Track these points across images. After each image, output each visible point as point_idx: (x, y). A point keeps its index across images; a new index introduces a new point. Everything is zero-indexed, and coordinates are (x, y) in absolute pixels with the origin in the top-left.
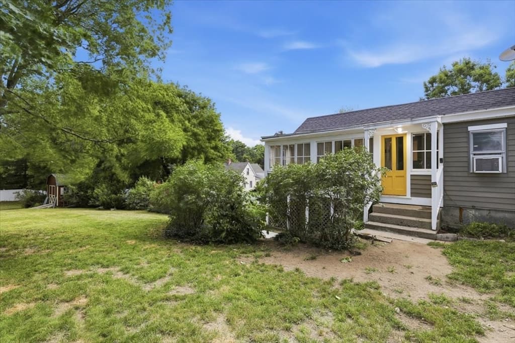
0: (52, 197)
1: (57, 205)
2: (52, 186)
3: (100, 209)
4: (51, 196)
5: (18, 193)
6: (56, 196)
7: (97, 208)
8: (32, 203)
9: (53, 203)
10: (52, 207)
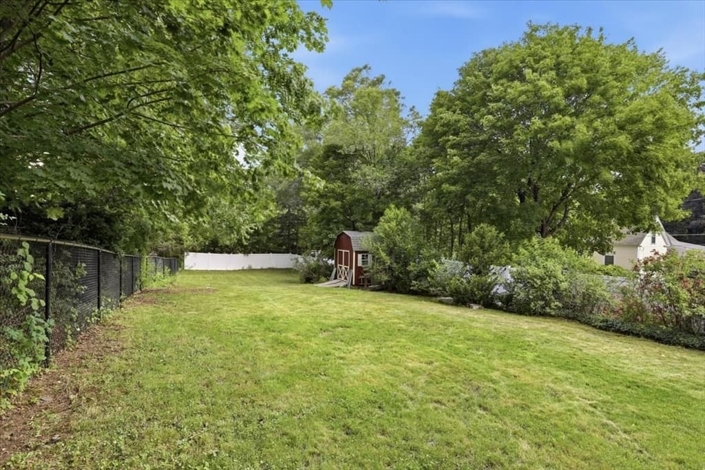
0: (343, 268)
1: (354, 283)
2: (344, 251)
3: (441, 302)
4: (341, 267)
5: (297, 259)
6: (351, 268)
7: (434, 299)
8: (315, 275)
9: (346, 278)
10: (346, 286)
